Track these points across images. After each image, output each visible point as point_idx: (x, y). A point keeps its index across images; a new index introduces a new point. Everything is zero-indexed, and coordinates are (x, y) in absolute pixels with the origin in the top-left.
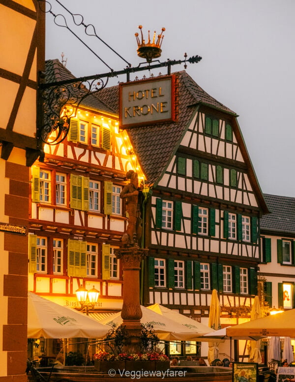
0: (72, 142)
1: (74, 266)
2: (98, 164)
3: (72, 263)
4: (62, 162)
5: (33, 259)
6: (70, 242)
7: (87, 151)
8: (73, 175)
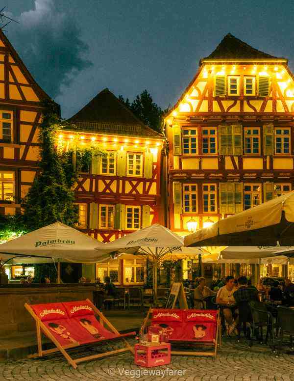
0: (218, 97)
1: (227, 205)
2: (253, 111)
3: (224, 202)
4: (206, 116)
5: (178, 202)
6: (221, 185)
7: (238, 102)
8: (222, 126)
